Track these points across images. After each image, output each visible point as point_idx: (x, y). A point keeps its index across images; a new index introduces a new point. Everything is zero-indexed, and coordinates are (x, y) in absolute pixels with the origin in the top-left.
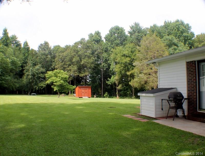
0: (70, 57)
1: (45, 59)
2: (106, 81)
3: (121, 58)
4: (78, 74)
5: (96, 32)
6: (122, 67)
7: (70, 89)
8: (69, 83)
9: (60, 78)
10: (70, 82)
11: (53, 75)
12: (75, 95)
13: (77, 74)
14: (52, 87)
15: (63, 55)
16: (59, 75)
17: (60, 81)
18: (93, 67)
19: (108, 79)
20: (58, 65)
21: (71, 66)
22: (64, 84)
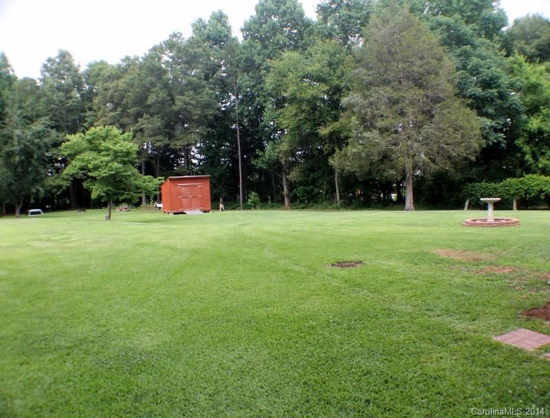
0: (138, 90)
1: (63, 101)
2: (252, 159)
3: (298, 86)
4: (167, 141)
5: (214, 14)
6: (303, 111)
7: (145, 189)
8: (140, 169)
9: (108, 155)
10: (143, 167)
11: (85, 144)
12: (159, 205)
13: (162, 141)
14: (85, 185)
15: (117, 86)
16: (104, 144)
17: (110, 164)
18: (210, 117)
19: (258, 152)
20: (103, 119)
21: (145, 117)
22: (123, 172)
